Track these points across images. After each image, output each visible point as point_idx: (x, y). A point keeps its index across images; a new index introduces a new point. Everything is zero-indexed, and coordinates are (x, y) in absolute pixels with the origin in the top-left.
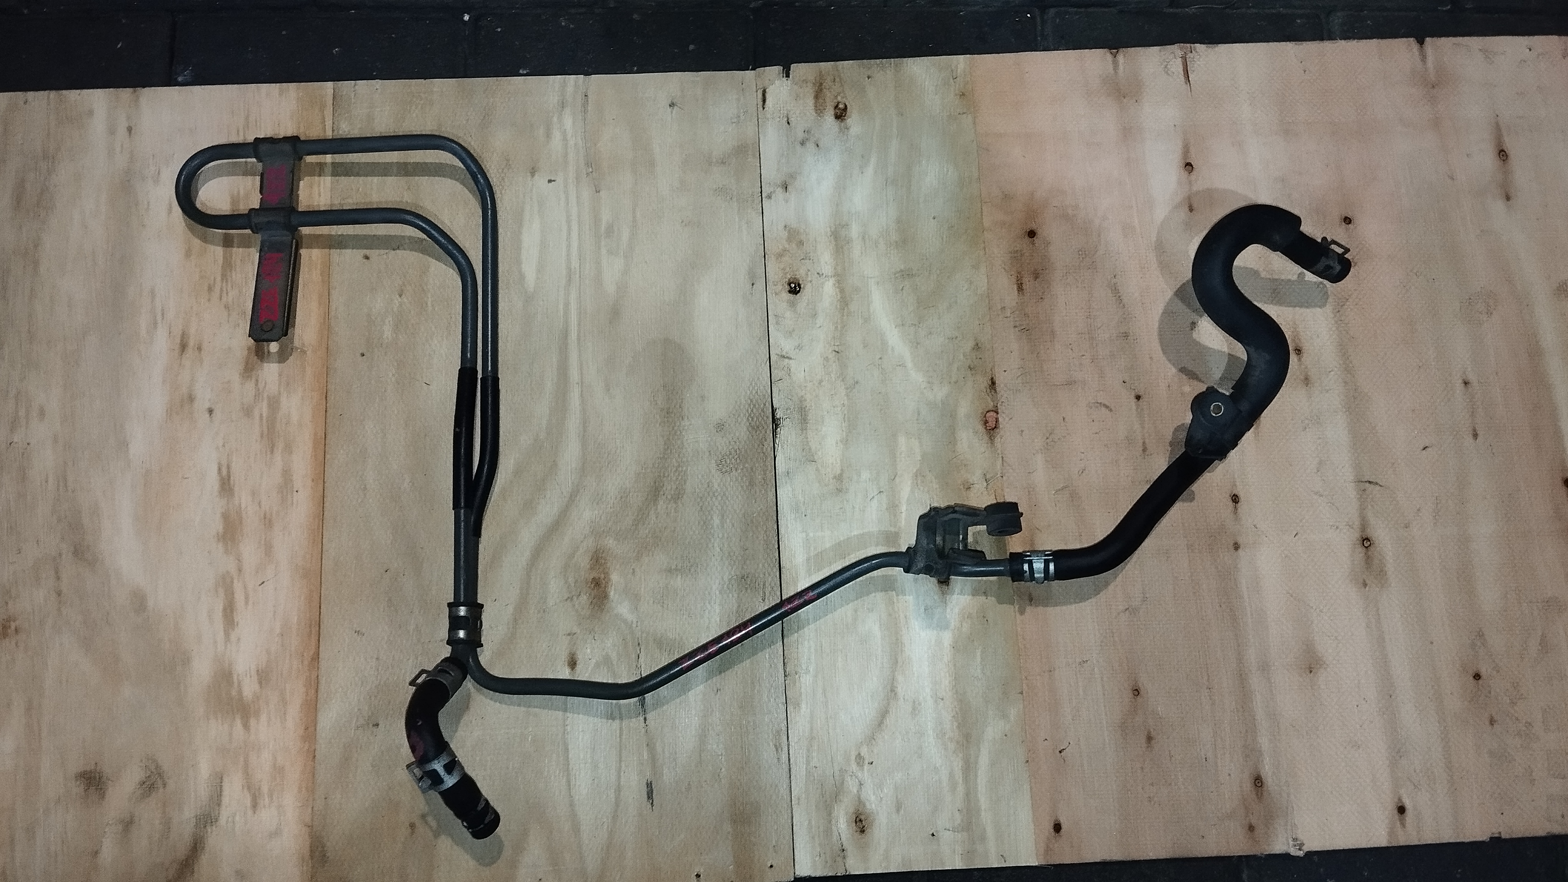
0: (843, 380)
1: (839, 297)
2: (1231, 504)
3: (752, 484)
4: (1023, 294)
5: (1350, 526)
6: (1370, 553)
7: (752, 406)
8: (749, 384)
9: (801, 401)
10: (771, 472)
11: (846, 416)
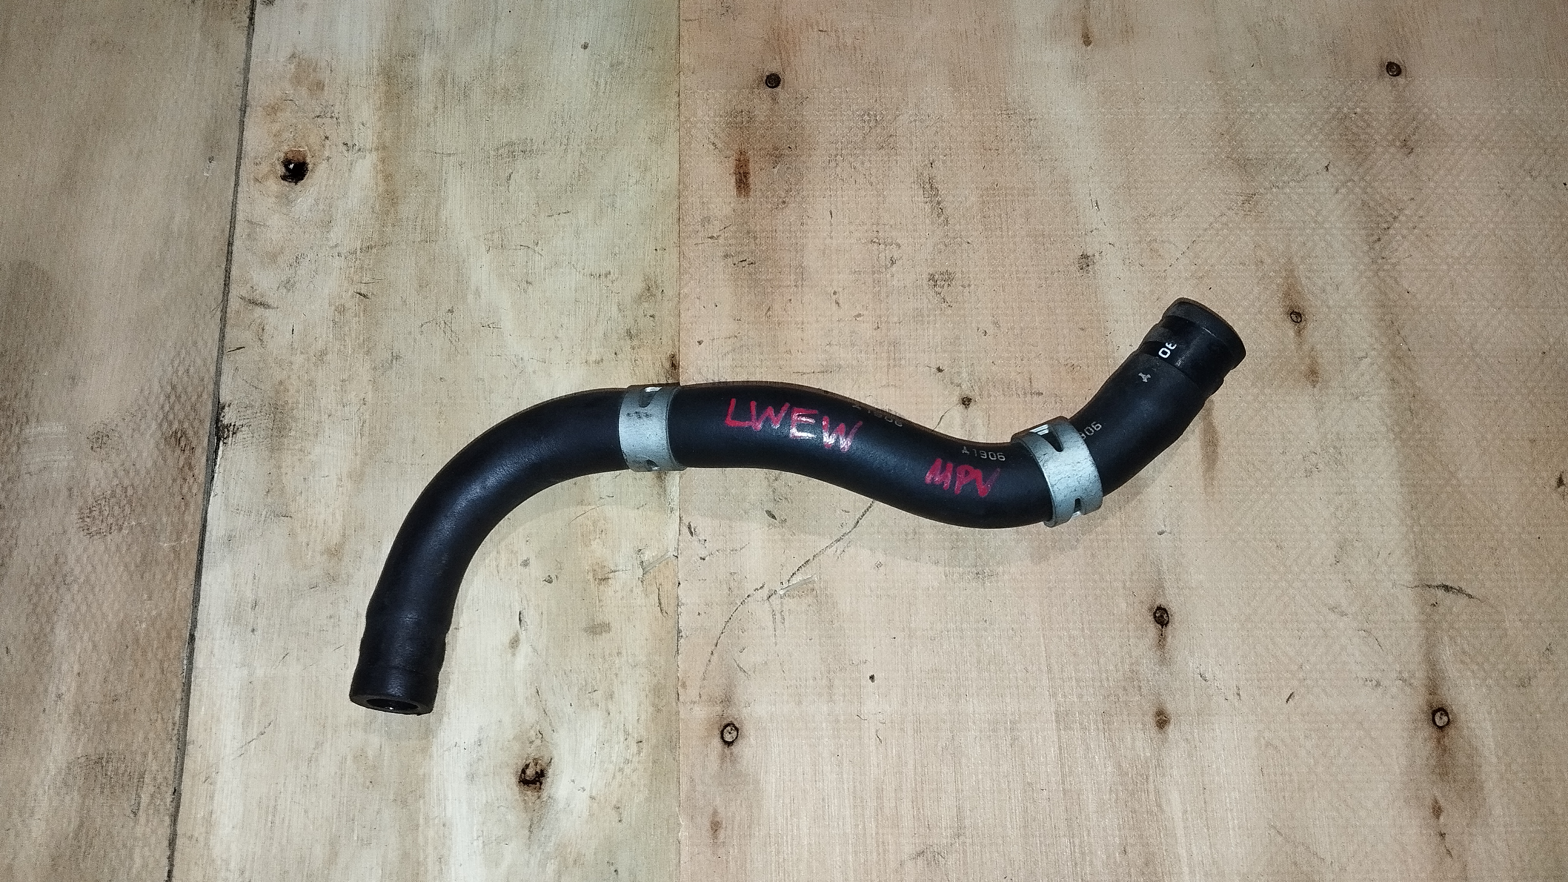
0: (368, 353)
1: (380, 189)
2: (1152, 629)
3: (146, 562)
4: (747, 195)
5: (1404, 681)
6: (1446, 741)
7: (173, 398)
8: (173, 354)
9: (277, 392)
10: (191, 535)
11: (367, 424)
